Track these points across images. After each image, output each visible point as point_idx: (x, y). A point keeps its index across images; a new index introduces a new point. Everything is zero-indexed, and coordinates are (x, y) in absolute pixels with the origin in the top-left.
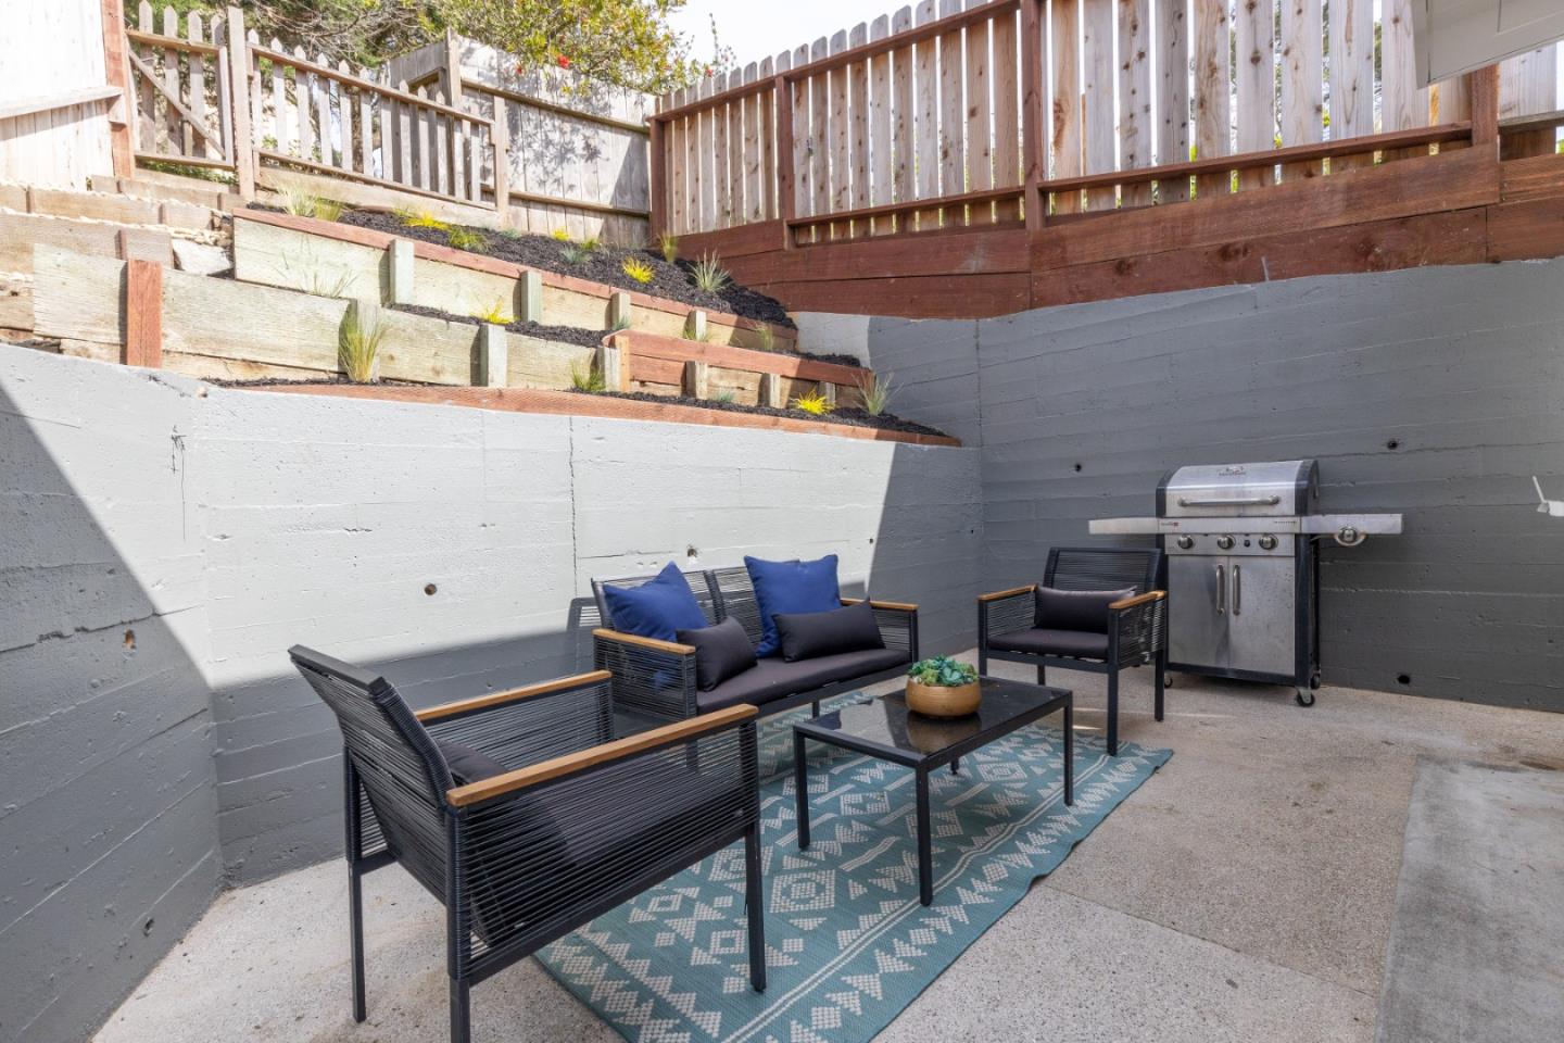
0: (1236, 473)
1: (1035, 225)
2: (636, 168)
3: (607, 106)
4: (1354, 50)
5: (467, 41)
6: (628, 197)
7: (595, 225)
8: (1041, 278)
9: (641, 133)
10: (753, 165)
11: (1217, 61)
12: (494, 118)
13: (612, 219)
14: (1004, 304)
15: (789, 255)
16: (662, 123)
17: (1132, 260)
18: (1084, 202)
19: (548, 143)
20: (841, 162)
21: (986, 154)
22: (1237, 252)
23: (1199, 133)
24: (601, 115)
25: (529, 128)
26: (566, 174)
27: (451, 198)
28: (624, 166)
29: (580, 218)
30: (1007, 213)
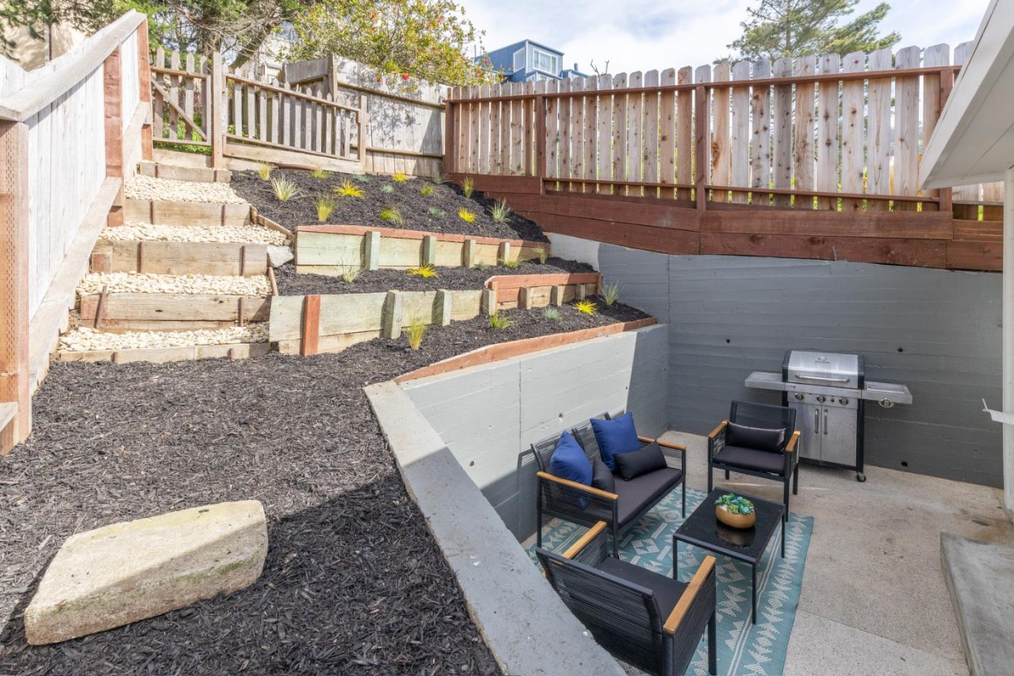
0: (824, 362)
1: (702, 206)
2: (435, 128)
3: (420, 92)
4: (880, 149)
5: (341, 58)
6: (430, 146)
7: (411, 163)
8: (706, 237)
9: (440, 108)
10: (518, 140)
11: (808, 140)
12: (360, 107)
13: (421, 160)
14: (683, 249)
15: (543, 197)
16: (453, 105)
17: (760, 236)
18: (730, 198)
19: (386, 116)
20: (578, 149)
21: (672, 162)
22: (819, 241)
23: (796, 175)
24: (416, 99)
25: (375, 108)
26: (395, 134)
27: (333, 156)
28: (428, 128)
29: (402, 160)
30: (684, 196)
